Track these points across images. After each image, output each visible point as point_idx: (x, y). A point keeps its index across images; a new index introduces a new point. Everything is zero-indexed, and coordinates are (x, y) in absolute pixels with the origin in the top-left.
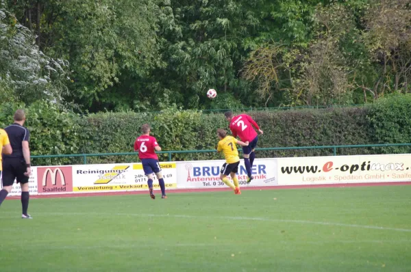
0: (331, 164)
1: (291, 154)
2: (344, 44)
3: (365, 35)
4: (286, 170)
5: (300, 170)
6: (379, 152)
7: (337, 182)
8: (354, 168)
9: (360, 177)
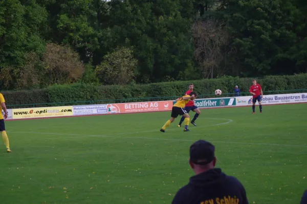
0: (32, 111)
1: (17, 107)
2: (36, 66)
3: (44, 63)
4: (16, 113)
5: (21, 113)
6: (50, 106)
7: (35, 117)
8: (41, 112)
9: (43, 115)
